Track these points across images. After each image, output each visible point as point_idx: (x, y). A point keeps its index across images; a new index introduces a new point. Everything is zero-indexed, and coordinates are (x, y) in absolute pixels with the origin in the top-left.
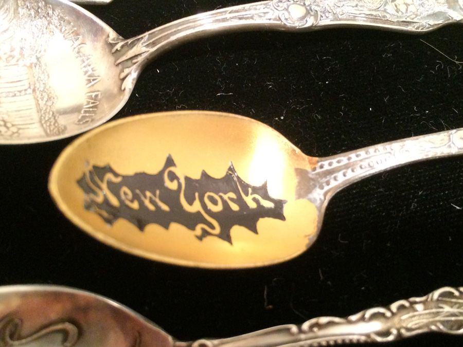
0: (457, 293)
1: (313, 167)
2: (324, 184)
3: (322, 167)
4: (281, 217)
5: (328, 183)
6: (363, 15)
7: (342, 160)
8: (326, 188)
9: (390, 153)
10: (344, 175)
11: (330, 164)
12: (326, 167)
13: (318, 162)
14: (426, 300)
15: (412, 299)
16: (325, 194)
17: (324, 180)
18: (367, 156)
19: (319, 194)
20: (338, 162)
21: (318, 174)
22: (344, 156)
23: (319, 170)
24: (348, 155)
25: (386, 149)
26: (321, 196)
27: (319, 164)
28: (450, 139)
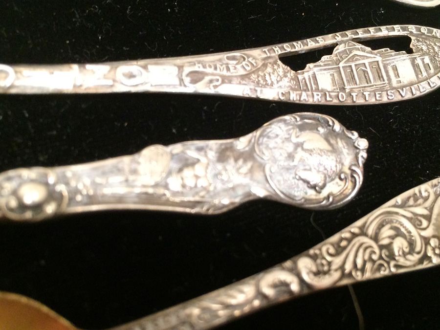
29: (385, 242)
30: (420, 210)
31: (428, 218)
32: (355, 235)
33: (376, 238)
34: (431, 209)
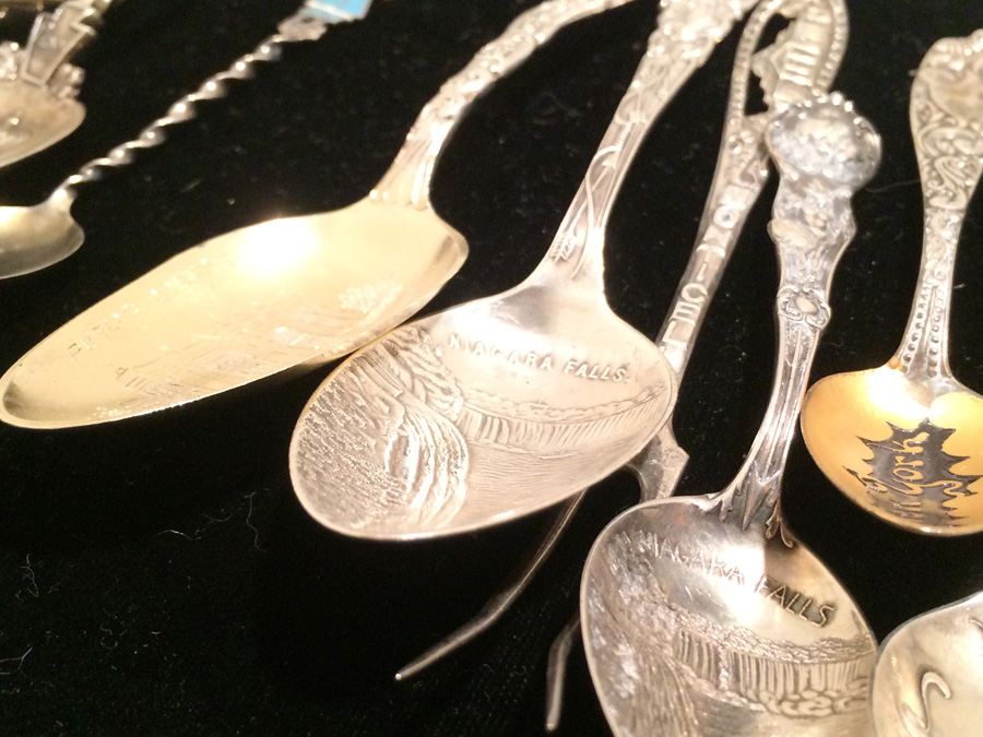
1: (900, 367)
2: (931, 368)
3: (908, 360)
4: (947, 433)
5: (933, 364)
8: (938, 369)
12: (912, 355)
13: (899, 359)
16: (944, 373)
17: (926, 365)
19: (940, 381)
21: (913, 368)
23: (909, 365)
26: (944, 381)
29: (951, 151)
30: (937, 116)
31: (947, 116)
32: (932, 164)
33: (943, 154)
34: (940, 110)
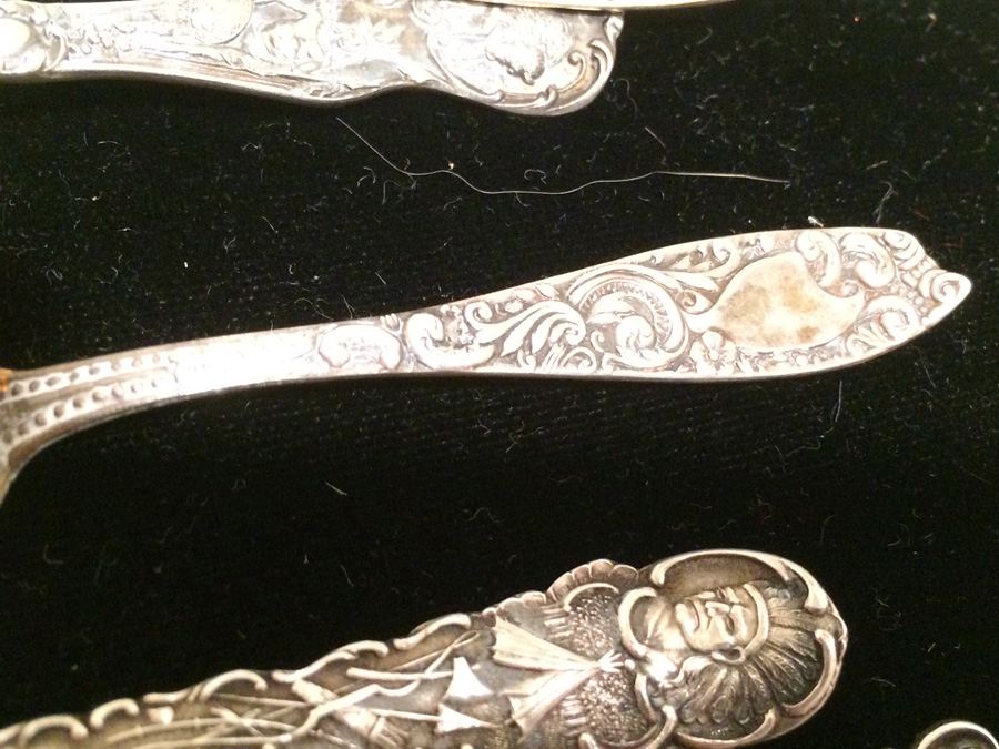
0: (261, 684)
6: (184, 56)
7: (59, 380)
9: (165, 368)
10: (57, 413)
11: (33, 387)
14: (184, 700)
15: (152, 697)
18: (112, 374)
20: (50, 383)
22: (65, 371)
24: (72, 369)
25: (159, 359)
27: (12, 385)
28: (314, 343)
